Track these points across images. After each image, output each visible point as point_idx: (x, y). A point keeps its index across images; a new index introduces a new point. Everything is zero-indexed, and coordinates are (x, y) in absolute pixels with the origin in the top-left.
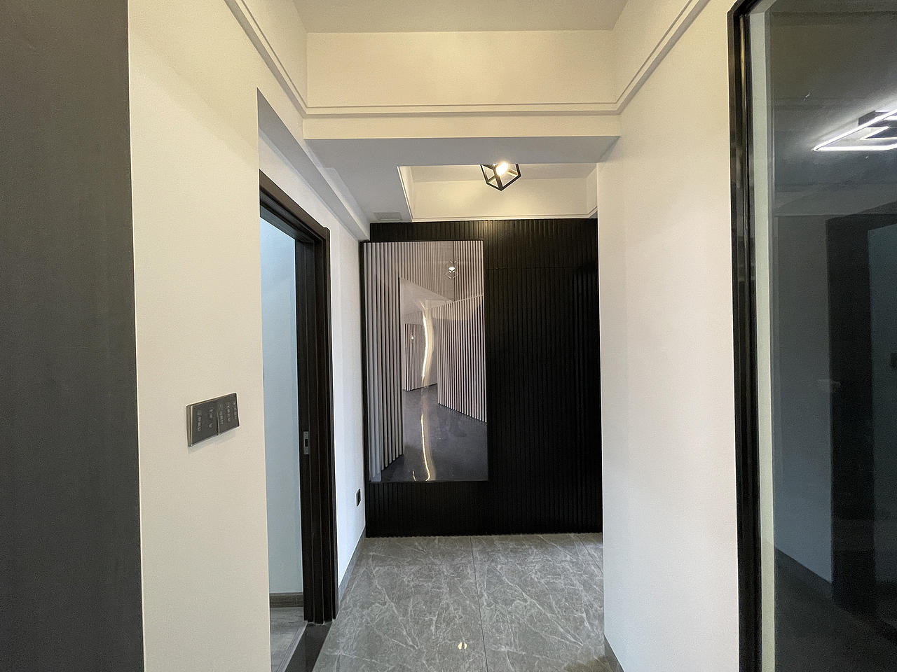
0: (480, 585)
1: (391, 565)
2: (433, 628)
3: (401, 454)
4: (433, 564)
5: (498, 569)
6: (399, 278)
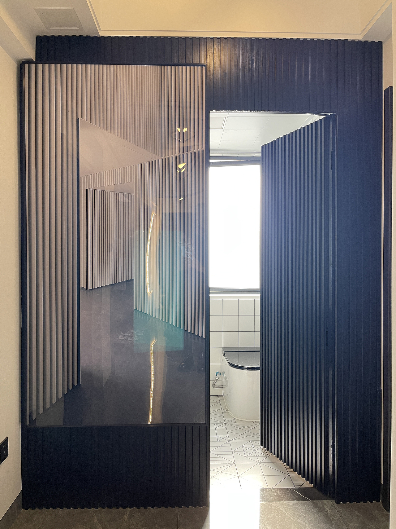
3: (76, 384)
6: (78, 120)
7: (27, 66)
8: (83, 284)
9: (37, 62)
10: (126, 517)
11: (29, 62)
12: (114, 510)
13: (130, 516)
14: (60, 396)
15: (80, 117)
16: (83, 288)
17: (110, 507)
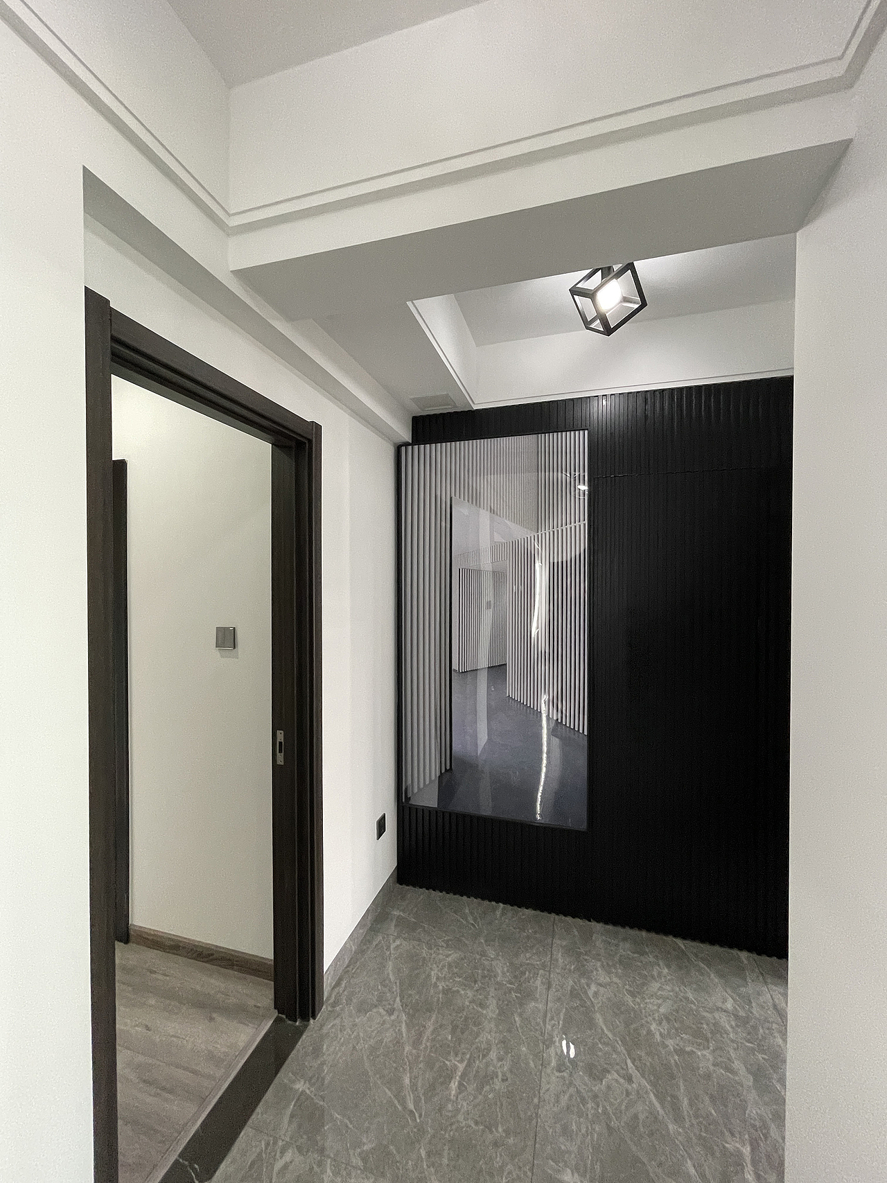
0: (552, 1019)
1: (419, 940)
2: (454, 1085)
3: (448, 768)
4: (483, 954)
5: (590, 993)
6: (451, 498)
7: (403, 448)
8: (455, 666)
9: (413, 444)
10: (498, 913)
11: (406, 444)
12: (486, 903)
13: (503, 914)
14: (433, 778)
15: (453, 495)
16: (455, 670)
17: (483, 899)
